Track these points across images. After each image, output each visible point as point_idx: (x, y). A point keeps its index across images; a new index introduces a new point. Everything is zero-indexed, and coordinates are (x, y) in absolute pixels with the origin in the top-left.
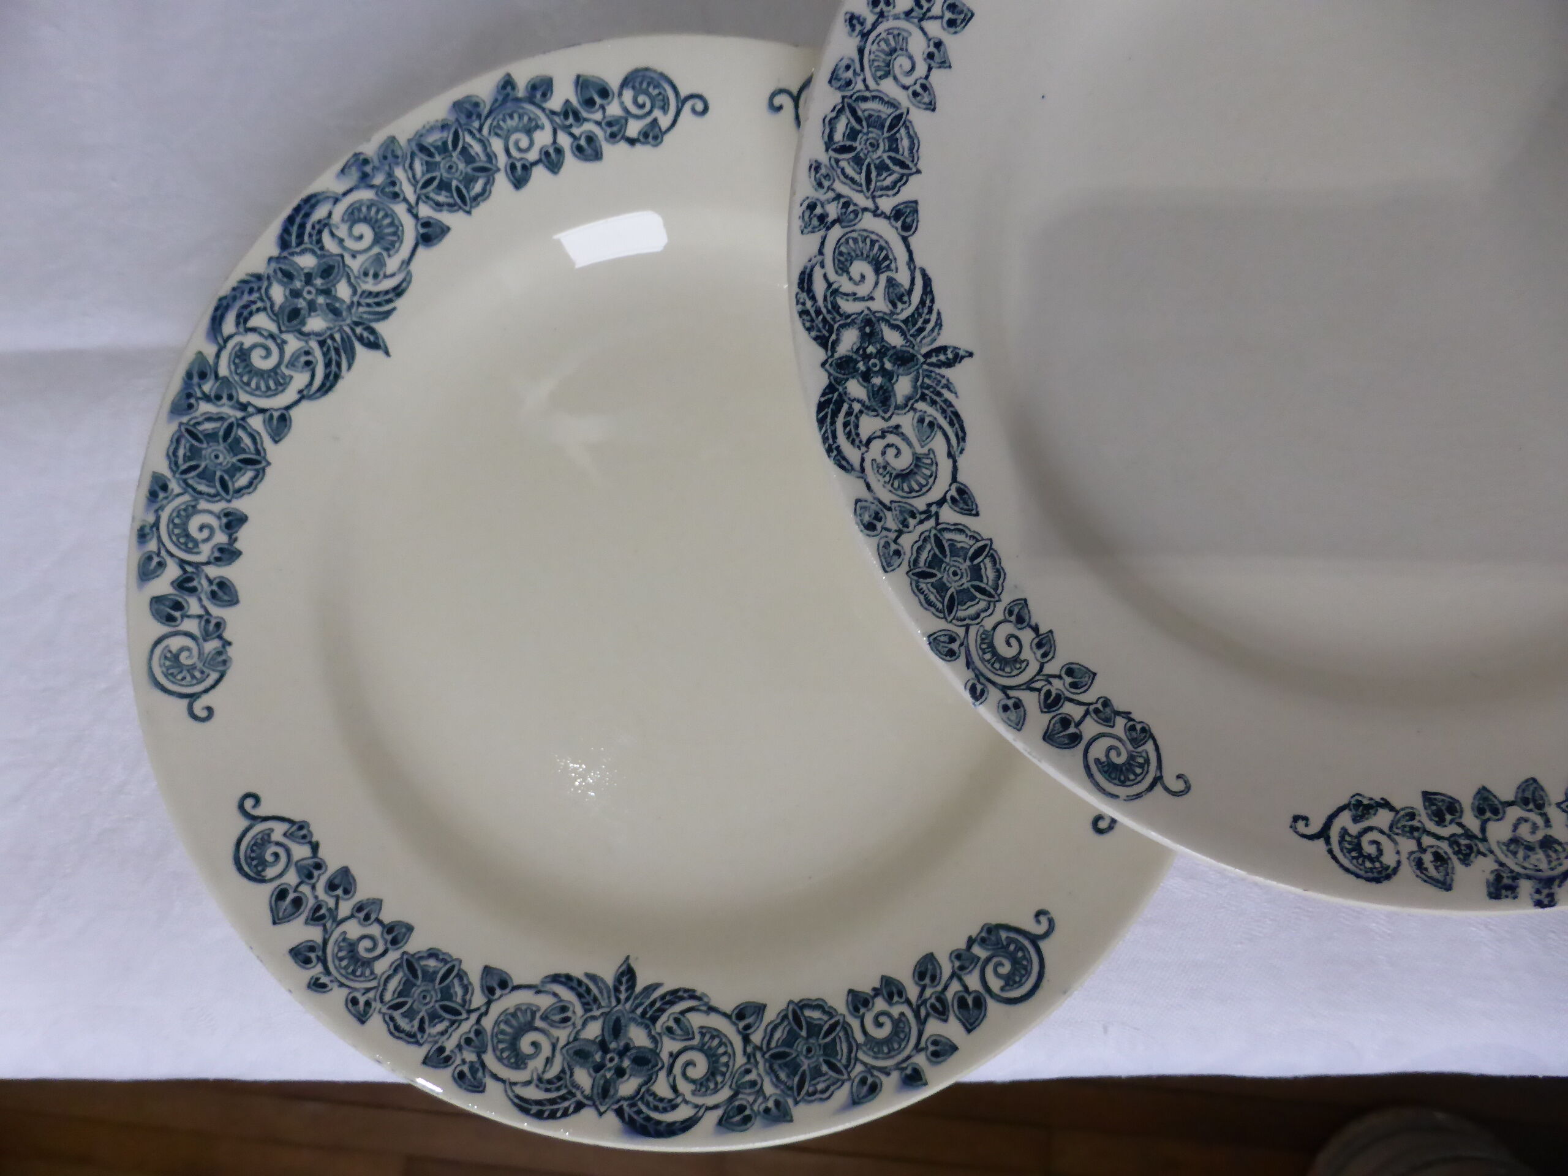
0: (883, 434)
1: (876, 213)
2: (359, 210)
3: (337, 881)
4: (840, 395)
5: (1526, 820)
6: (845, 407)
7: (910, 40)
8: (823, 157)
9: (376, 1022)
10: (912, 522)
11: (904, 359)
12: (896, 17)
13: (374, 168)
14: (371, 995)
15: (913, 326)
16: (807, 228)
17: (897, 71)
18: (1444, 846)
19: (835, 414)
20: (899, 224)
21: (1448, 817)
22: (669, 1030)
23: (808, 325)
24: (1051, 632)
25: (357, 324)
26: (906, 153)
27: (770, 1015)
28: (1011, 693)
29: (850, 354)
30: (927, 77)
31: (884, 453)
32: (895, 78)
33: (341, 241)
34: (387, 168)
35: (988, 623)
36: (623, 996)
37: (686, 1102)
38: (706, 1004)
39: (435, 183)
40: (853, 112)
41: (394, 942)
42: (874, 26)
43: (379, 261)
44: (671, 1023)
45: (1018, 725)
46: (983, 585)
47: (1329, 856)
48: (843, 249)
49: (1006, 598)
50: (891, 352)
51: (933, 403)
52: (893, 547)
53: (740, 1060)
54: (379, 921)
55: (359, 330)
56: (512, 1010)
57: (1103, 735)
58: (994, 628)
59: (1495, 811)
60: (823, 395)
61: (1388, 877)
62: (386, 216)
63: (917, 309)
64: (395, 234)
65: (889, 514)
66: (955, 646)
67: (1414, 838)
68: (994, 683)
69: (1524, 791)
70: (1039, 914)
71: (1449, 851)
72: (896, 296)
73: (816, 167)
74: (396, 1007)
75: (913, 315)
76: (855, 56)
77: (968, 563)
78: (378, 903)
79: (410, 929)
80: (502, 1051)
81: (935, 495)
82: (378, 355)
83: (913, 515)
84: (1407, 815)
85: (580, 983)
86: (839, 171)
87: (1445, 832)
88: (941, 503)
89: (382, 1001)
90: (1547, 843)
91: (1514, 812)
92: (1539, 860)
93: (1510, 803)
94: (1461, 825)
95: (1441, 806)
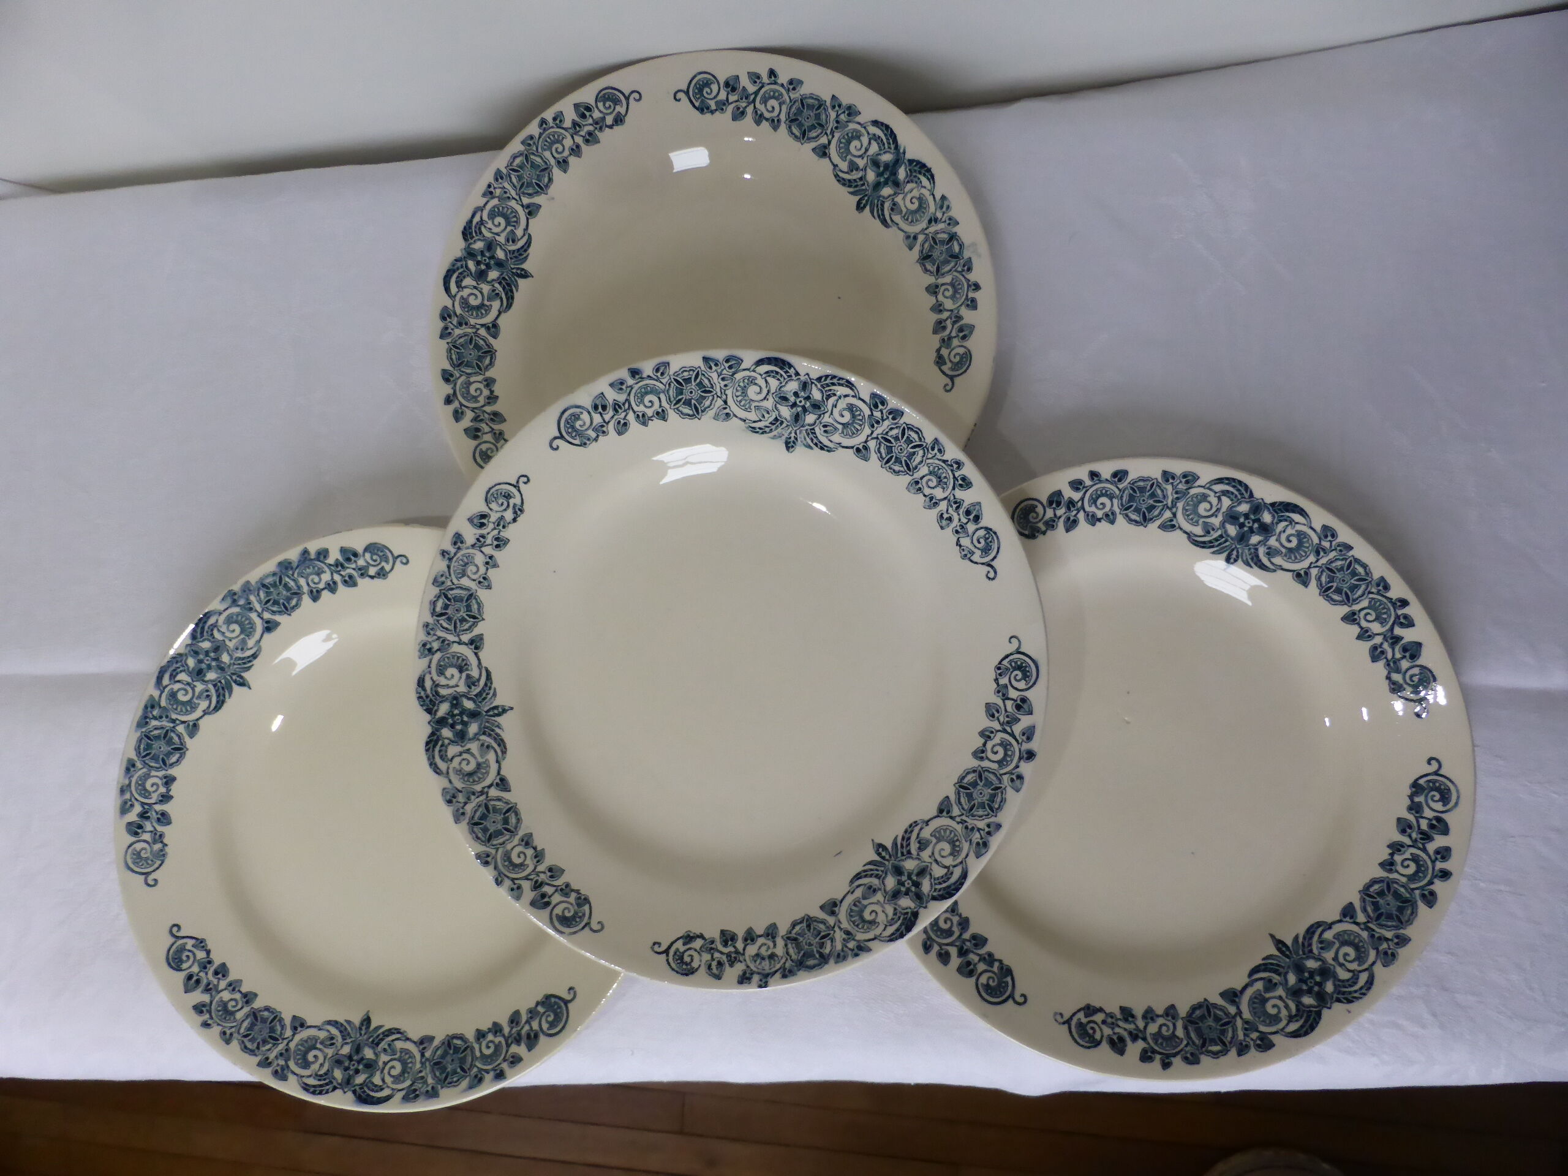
0: (460, 754)
1: (460, 643)
2: (232, 617)
3: (219, 971)
4: (438, 737)
5: (765, 945)
6: (440, 743)
7: (476, 557)
8: (430, 620)
9: (235, 1044)
10: (473, 797)
11: (474, 715)
12: (467, 548)
13: (239, 597)
14: (233, 1030)
15: (480, 697)
16: (422, 655)
17: (469, 573)
18: (724, 958)
19: (434, 747)
20: (473, 647)
21: (730, 943)
22: (385, 1050)
23: (422, 703)
24: (543, 849)
25: (233, 674)
26: (476, 612)
27: (436, 1043)
28: (516, 882)
29: (444, 715)
30: (486, 574)
31: (460, 763)
32: (469, 577)
33: (223, 633)
34: (245, 596)
35: (509, 847)
36: (363, 1032)
37: (388, 1087)
38: (405, 1036)
39: (271, 602)
40: (446, 596)
41: (247, 1002)
42: (455, 554)
43: (244, 642)
44: (386, 1047)
45: (518, 898)
46: (509, 827)
47: (666, 962)
48: (442, 663)
49: (521, 833)
50: (467, 712)
51: (490, 735)
52: (461, 811)
53: (418, 1066)
54: (240, 991)
55: (234, 677)
56: (305, 1038)
57: (563, 902)
58: (512, 849)
59: (753, 940)
60: (429, 737)
61: (692, 973)
62: (247, 619)
63: (483, 688)
64: (251, 628)
65: (460, 794)
66: (489, 859)
67: (710, 953)
68: (508, 877)
69: (768, 929)
70: (571, 989)
71: (725, 960)
72: (471, 682)
73: (427, 625)
74: (246, 1036)
75: (480, 692)
76: (446, 569)
77: (502, 816)
78: (239, 982)
79: (256, 995)
80: (298, 1059)
81: (487, 782)
82: (245, 689)
83: (474, 794)
84: (710, 941)
85: (342, 1025)
86: (439, 626)
87: (726, 950)
88: (490, 786)
89: (239, 1033)
90: (772, 956)
91: (761, 941)
92: (766, 965)
93: (760, 936)
94: (735, 947)
95: (728, 937)
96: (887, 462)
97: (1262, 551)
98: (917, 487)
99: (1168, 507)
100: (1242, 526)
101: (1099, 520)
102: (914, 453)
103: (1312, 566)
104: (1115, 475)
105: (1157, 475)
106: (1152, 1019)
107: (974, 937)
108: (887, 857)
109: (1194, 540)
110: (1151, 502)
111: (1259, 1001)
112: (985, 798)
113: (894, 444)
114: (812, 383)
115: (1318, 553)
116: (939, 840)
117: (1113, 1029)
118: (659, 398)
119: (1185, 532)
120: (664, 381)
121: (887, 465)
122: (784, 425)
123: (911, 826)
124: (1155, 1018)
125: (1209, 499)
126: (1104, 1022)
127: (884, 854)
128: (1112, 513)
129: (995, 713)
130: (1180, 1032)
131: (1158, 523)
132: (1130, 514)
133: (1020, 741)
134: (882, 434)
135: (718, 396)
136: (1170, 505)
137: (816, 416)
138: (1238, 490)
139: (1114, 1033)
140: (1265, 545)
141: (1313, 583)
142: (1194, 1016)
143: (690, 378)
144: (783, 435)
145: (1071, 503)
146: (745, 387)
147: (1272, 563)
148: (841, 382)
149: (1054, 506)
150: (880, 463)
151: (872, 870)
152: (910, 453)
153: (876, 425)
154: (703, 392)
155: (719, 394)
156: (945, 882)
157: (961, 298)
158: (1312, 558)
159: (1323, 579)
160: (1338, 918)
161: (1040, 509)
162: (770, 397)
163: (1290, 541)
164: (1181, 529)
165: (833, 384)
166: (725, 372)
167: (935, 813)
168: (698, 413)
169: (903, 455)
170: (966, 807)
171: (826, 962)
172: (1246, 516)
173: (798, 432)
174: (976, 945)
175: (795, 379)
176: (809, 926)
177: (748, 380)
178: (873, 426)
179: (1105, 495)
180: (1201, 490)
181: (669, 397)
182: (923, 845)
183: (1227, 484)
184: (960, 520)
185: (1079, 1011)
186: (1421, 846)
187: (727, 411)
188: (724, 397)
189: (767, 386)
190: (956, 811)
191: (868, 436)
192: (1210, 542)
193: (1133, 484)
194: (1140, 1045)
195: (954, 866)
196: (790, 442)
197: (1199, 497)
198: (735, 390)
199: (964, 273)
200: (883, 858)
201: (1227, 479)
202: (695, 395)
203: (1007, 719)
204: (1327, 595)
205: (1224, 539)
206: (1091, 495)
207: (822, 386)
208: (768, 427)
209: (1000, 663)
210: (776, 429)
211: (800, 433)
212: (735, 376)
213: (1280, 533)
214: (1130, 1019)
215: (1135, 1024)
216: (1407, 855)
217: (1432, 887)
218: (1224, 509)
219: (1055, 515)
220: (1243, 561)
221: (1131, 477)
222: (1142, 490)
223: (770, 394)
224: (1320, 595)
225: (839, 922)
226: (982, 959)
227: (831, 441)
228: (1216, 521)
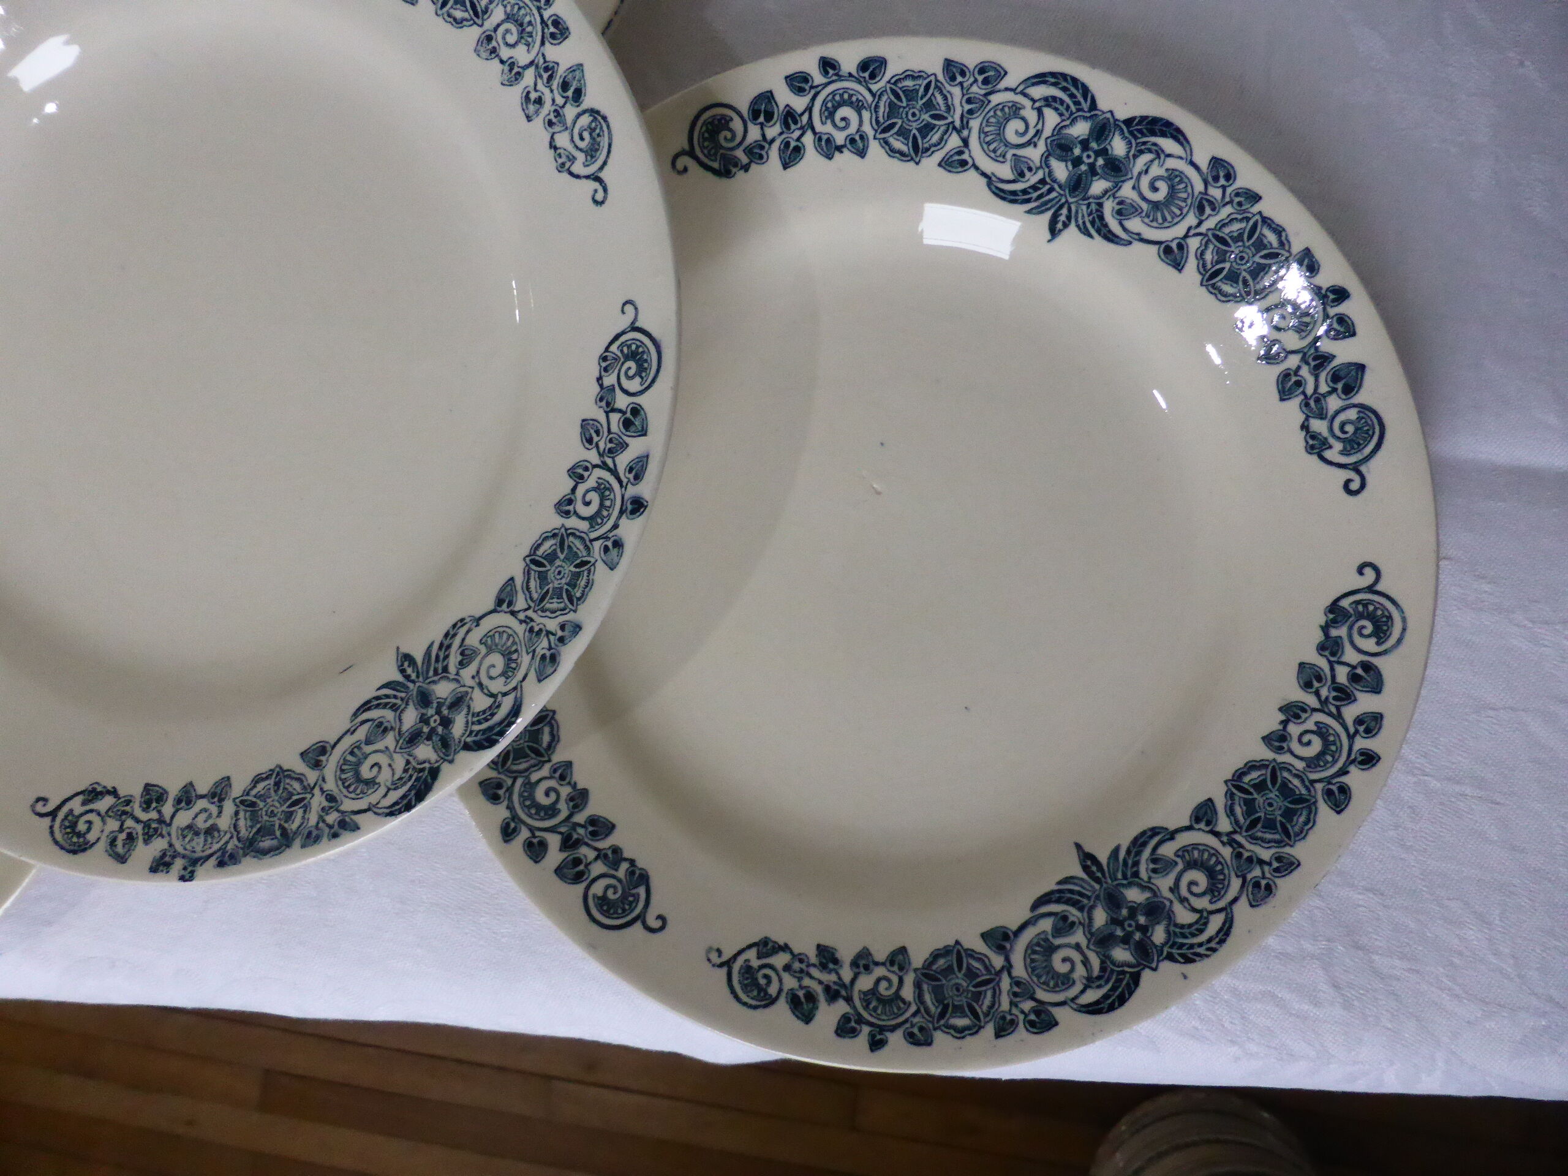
5: (206, 811)
18: (139, 828)
21: (154, 805)
47: (49, 831)
59: (189, 802)
61: (84, 850)
67: (120, 819)
69: (216, 787)
71: (140, 832)
84: (125, 801)
87: (144, 816)
90: (211, 831)
91: (202, 804)
92: (198, 844)
93: (202, 797)
94: (159, 812)
95: (153, 795)
97: (1109, 207)
98: (491, 46)
99: (954, 128)
100: (1077, 162)
101: (839, 149)
103: (1192, 232)
104: (864, 66)
105: (935, 67)
106: (867, 968)
107: (593, 821)
108: (414, 676)
109: (997, 188)
110: (926, 117)
111: (1044, 948)
112: (563, 581)
115: (1201, 209)
116: (490, 650)
117: (800, 979)
119: (984, 174)
123: (454, 626)
124: (872, 966)
125: (1023, 113)
126: (787, 968)
127: (409, 671)
128: (862, 137)
129: (594, 435)
130: (908, 993)
131: (938, 156)
132: (891, 140)
133: (625, 481)
136: (958, 124)
138: (1072, 96)
139: (801, 987)
140: (1115, 198)
141: (1192, 264)
142: (934, 967)
145: (790, 117)
147: (1125, 229)
149: (761, 119)
151: (387, 696)
156: (486, 720)
158: (1191, 220)
159: (1208, 256)
160: (1187, 823)
161: (737, 125)
163: (1155, 189)
164: (977, 168)
167: (490, 604)
170: (535, 596)
171: (288, 846)
172: (1085, 144)
174: (594, 834)
176: (277, 784)
179: (849, 103)
180: (1009, 96)
182: (466, 657)
183: (1055, 84)
184: (553, 100)
185: (750, 947)
186: (1333, 710)
190: (520, 603)
192: (1025, 192)
193: (895, 83)
194: (841, 1007)
195: (505, 694)
197: (1006, 109)
200: (407, 677)
201: (1053, 74)
203: (609, 445)
204: (1213, 286)
205: (1048, 187)
206: (824, 102)
209: (607, 349)
213: (1140, 174)
214: (831, 966)
215: (837, 973)
216: (1310, 725)
217: (1344, 779)
218: (1048, 132)
219: (764, 135)
220: (1078, 226)
221: (893, 69)
222: (911, 94)
224: (1202, 284)
225: (324, 780)
226: (601, 855)
228: (1034, 154)
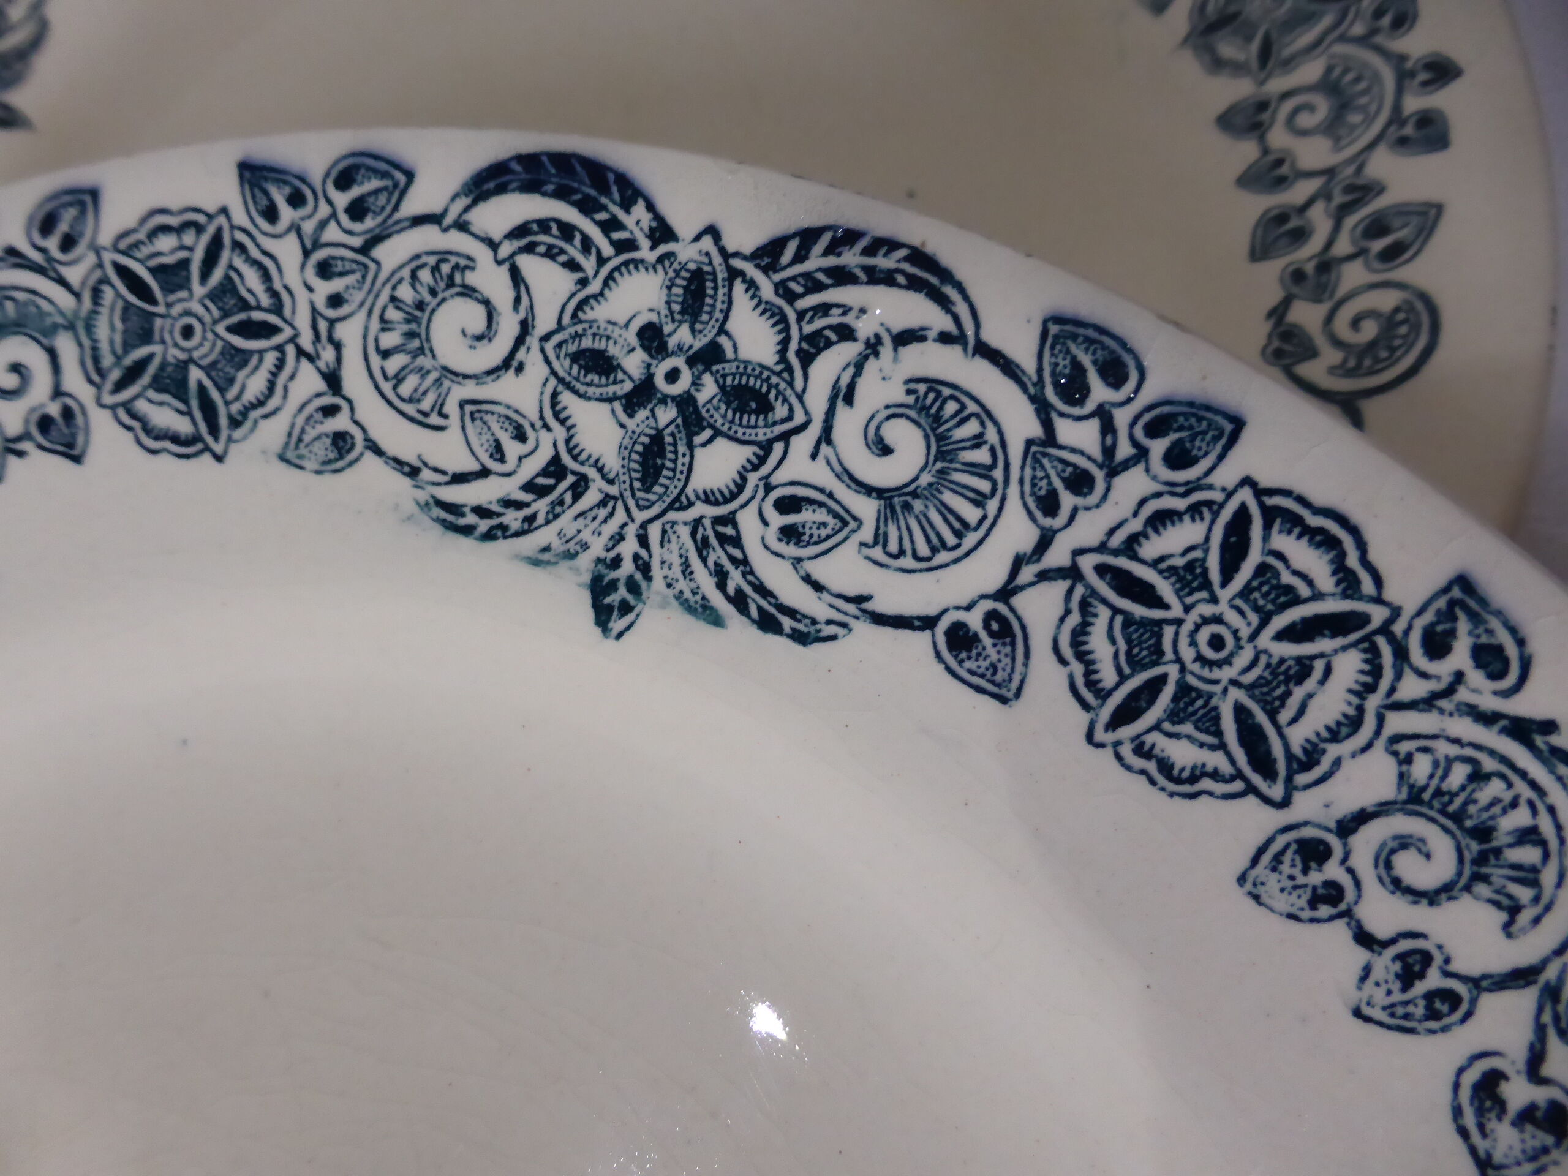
96: (1124, 715)
102: (1303, 668)
113: (1177, 611)
114: (734, 274)
118: (52, 354)
120: (74, 275)
121: (1126, 732)
122: (591, 497)
134: (1102, 548)
135: (301, 353)
137: (748, 451)
143: (185, 264)
144: (585, 546)
146: (420, 305)
148: (883, 262)
150: (1083, 718)
152: (1274, 668)
153: (1067, 500)
154: (236, 329)
155: (306, 341)
157: (1369, 120)
162: (532, 357)
165: (842, 277)
166: (332, 233)
168: (214, 430)
169: (1225, 674)
173: (654, 532)
175: (651, 256)
177: (435, 269)
178: (1049, 504)
181: (95, 349)
187: (341, 422)
188: (328, 355)
189: (517, 301)
191: (1019, 562)
196: (613, 586)
198: (375, 324)
199: (1379, 39)
202: (204, 348)
207: (782, 289)
208: (519, 505)
210: (553, 516)
211: (664, 540)
212: (379, 252)
223: (533, 341)
227: (818, 587)
